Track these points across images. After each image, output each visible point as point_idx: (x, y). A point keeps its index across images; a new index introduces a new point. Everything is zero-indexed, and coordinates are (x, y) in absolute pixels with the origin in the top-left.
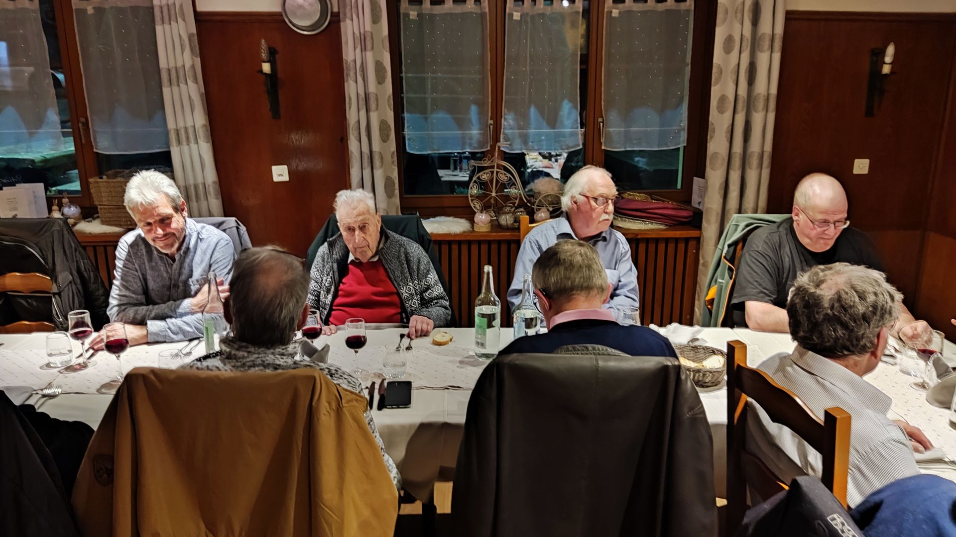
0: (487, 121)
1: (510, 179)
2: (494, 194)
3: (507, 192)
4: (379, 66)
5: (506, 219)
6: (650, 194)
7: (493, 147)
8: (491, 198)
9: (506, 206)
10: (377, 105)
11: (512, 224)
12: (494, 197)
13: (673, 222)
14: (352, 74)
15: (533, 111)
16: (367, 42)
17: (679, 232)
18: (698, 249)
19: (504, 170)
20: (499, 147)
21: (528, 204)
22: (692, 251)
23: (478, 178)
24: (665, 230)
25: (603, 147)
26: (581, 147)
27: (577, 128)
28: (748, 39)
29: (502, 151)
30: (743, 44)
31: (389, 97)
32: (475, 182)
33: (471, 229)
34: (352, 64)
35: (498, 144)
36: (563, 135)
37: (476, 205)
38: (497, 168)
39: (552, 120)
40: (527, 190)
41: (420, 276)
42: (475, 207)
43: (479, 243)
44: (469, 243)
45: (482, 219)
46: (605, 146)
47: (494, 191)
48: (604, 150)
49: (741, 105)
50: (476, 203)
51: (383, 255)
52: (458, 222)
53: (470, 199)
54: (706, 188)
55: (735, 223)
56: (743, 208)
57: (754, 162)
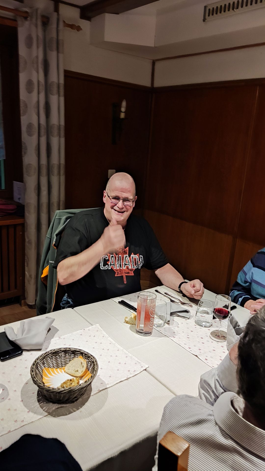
13: (4, 214)
17: (9, 221)
18: (23, 232)
22: (19, 233)
30: (40, 87)
54: (25, 189)
55: (58, 218)
56: (51, 202)
57: (55, 171)
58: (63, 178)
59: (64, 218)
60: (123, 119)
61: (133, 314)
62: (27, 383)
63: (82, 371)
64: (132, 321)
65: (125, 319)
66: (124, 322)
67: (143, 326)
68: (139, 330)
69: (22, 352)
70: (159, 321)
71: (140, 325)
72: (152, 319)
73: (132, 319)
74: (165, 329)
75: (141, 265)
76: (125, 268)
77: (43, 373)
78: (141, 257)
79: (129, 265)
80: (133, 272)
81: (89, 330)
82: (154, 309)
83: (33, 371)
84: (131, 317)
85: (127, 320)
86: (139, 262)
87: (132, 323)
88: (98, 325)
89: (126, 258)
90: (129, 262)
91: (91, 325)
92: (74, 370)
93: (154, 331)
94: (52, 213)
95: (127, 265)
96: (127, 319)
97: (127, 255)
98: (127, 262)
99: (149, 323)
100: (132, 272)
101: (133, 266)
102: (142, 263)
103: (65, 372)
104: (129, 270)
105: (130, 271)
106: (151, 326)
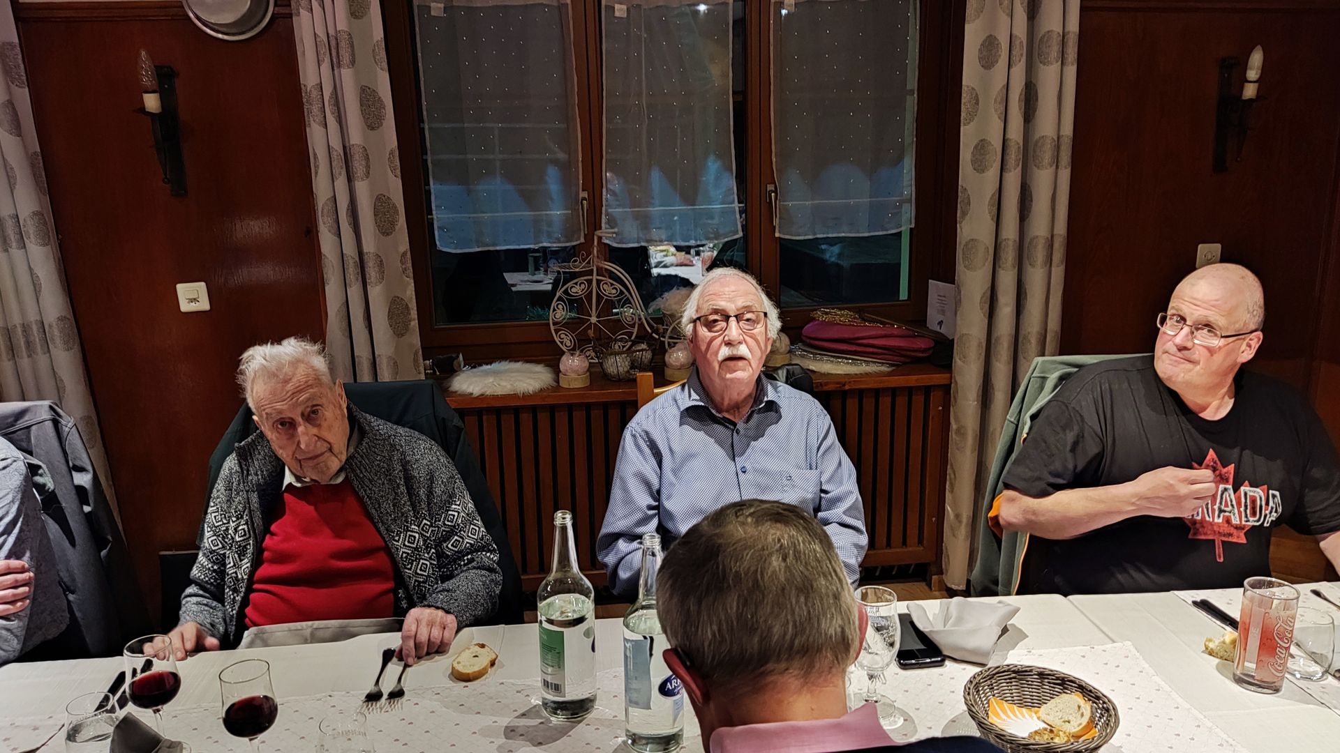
0: (577, 194)
1: (622, 293)
2: (594, 319)
3: (617, 314)
4: (368, 98)
5: (617, 364)
6: (859, 311)
7: (589, 238)
8: (589, 327)
9: (616, 340)
10: (368, 166)
11: (628, 372)
12: (595, 324)
13: (902, 359)
14: (315, 109)
15: (656, 177)
16: (341, 52)
17: (915, 377)
18: (947, 405)
19: (610, 278)
20: (600, 238)
21: (654, 335)
22: (936, 408)
23: (566, 292)
24: (889, 374)
25: (777, 235)
26: (740, 234)
27: (733, 202)
28: (1021, 43)
29: (606, 244)
30: (1014, 53)
31: (391, 153)
32: (560, 299)
33: (555, 384)
34: (315, 94)
35: (598, 233)
36: (710, 215)
37: (565, 339)
38: (598, 275)
39: (689, 192)
40: (650, 311)
41: (435, 509)
42: (562, 343)
43: (570, 408)
44: (552, 409)
45: (574, 364)
46: (780, 232)
47: (594, 313)
48: (779, 238)
49: (1014, 156)
50: (562, 336)
51: (354, 471)
52: (532, 372)
53: (552, 328)
54: (958, 302)
55: (1039, 375)
56: (1022, 333)
57: (1040, 254)
58: (1058, 273)
59: (1053, 377)
60: (1250, 100)
61: (1229, 634)
62: (954, 721)
63: (1080, 724)
64: (1226, 652)
65: (1207, 643)
66: (1203, 652)
67: (1254, 666)
68: (1242, 674)
69: (943, 661)
70: (1310, 665)
71: (1246, 664)
72: (1284, 652)
73: (1225, 645)
74: (1323, 688)
75: (1270, 517)
76: (1220, 520)
77: (989, 706)
78: (1274, 496)
79: (1234, 515)
80: (1245, 534)
81: (1104, 651)
82: (1290, 626)
83: (969, 694)
84: (1222, 639)
85: (1211, 645)
86: (1266, 510)
87: (1225, 656)
88: (1130, 643)
89: (1226, 494)
90: (1232, 505)
91: (1111, 642)
92: (1061, 718)
93: (1285, 685)
94: (1022, 361)
95: (1227, 514)
96: (1211, 643)
97: (1227, 486)
98: (1226, 506)
99: (1272, 660)
100: (1242, 535)
101: (1246, 516)
102: (1276, 512)
103: (1039, 718)
104: (1232, 526)
105: (1233, 531)
106: (1277, 670)
